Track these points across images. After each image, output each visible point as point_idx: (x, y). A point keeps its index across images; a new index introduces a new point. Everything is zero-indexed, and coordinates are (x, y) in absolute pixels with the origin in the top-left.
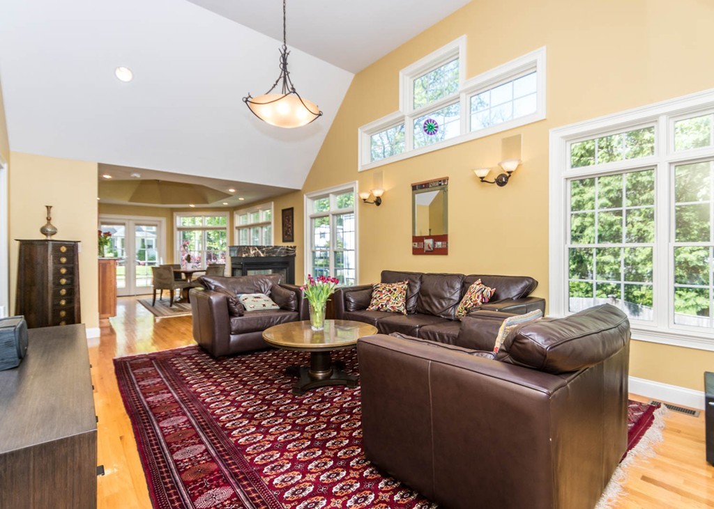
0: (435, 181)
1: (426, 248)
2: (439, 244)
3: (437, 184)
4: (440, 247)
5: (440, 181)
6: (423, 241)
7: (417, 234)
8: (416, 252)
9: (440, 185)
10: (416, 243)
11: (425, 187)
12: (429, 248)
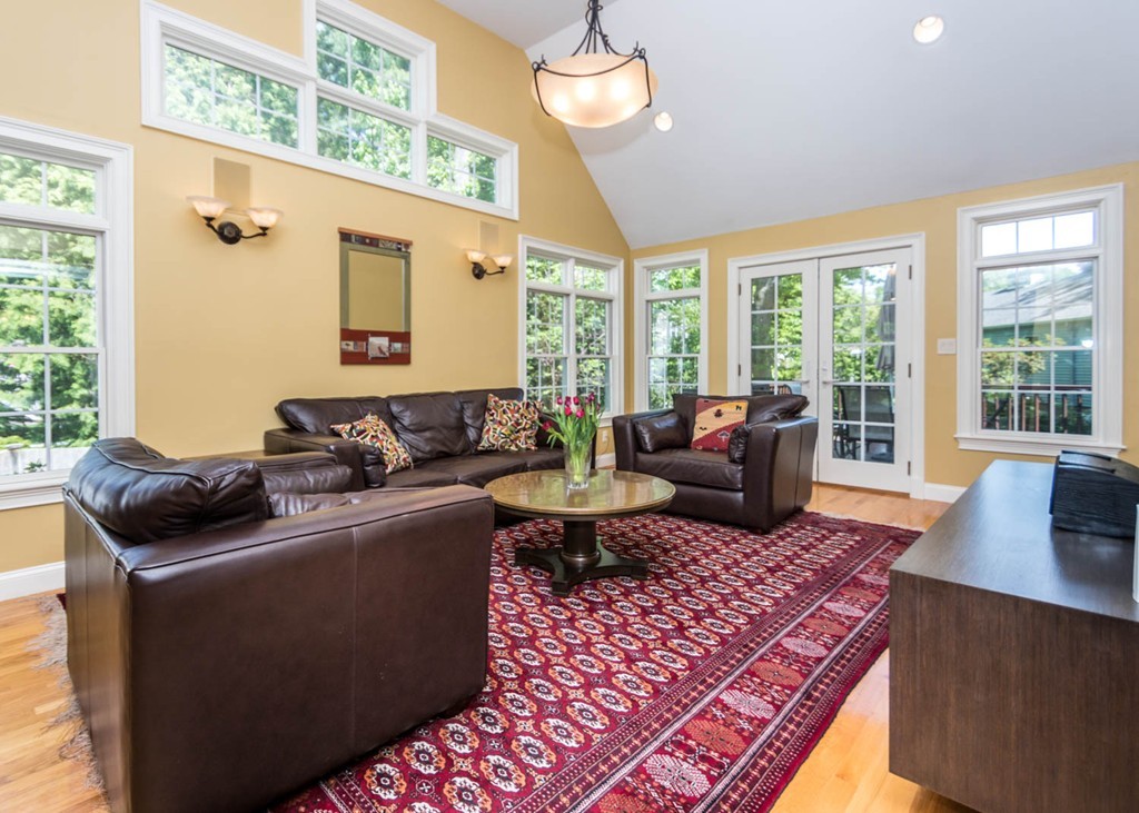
0: (391, 240)
1: (373, 353)
2: (398, 346)
3: (394, 247)
4: (399, 351)
5: (400, 244)
6: (367, 340)
7: (353, 326)
8: (348, 359)
9: (399, 249)
10: (351, 343)
11: (371, 244)
12: (381, 351)
